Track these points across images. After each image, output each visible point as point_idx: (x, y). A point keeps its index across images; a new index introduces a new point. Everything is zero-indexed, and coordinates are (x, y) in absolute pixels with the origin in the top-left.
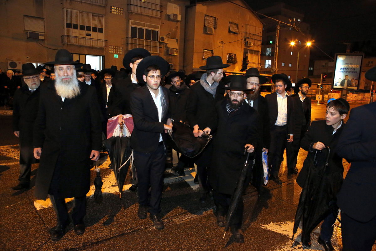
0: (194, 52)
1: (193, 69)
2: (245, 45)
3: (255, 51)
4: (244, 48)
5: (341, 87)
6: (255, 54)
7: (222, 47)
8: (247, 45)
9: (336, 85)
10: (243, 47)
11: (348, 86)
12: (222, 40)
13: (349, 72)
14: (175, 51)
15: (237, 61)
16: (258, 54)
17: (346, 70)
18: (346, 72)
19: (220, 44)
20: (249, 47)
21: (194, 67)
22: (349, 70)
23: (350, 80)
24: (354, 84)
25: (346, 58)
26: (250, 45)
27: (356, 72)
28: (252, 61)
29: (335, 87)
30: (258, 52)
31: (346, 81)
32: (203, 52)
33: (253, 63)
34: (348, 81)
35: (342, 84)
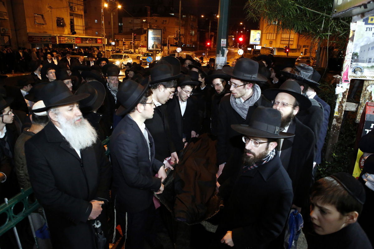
0: (26, 16)
1: (28, 34)
2: (70, 10)
3: (79, 15)
4: (70, 13)
5: (153, 49)
6: (79, 17)
7: (51, 11)
8: (72, 9)
9: (149, 48)
10: (69, 11)
11: (156, 48)
12: (50, 5)
13: (156, 40)
14: (5, 15)
15: (66, 25)
16: (82, 18)
17: (154, 39)
18: (154, 40)
19: (48, 9)
20: (74, 11)
21: (28, 31)
22: (156, 39)
23: (157, 44)
24: (159, 47)
25: (153, 31)
26: (75, 9)
27: (159, 40)
28: (78, 24)
29: (149, 49)
30: (82, 15)
31: (155, 45)
32: (34, 17)
33: (79, 26)
34: (156, 45)
35: (153, 47)
